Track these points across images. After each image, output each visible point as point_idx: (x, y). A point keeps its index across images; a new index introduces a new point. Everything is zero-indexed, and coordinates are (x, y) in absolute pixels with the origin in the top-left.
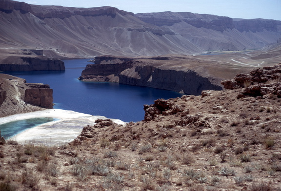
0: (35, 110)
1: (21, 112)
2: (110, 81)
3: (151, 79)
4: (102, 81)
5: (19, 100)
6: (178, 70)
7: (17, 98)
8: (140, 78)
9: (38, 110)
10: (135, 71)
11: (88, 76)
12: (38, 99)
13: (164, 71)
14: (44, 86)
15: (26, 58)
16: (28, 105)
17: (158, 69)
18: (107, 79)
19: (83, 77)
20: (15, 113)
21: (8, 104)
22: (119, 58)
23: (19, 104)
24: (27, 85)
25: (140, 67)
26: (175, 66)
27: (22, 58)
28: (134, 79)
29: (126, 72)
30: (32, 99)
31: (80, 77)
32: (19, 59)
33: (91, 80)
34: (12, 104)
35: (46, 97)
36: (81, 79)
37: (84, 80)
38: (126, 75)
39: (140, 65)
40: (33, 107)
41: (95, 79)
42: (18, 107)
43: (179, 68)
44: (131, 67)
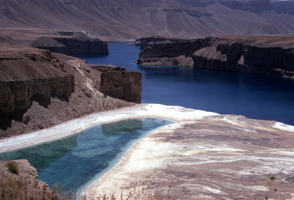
0: (119, 106)
1: (100, 110)
2: (180, 64)
3: (242, 61)
4: (170, 64)
5: (92, 90)
6: (286, 48)
7: (89, 86)
8: (226, 60)
9: (124, 106)
10: (217, 50)
11: (150, 59)
12: (120, 88)
13: (264, 49)
14: (118, 69)
15: (60, 39)
16: (108, 97)
17: (254, 47)
18: (176, 62)
19: (142, 59)
20: (91, 111)
21: (80, 96)
22: (169, 40)
23: (94, 96)
24: (93, 68)
25: (223, 45)
26: (278, 43)
27: (56, 39)
28: (217, 62)
29: (204, 53)
30: (111, 88)
31: (138, 61)
32: (52, 41)
33: (154, 63)
34: (84, 95)
35: (133, 85)
36: (139, 62)
37: (144, 64)
38: (204, 56)
39: (222, 42)
40: (115, 100)
41: (158, 62)
42: (94, 101)
43: (286, 45)
44: (210, 46)
